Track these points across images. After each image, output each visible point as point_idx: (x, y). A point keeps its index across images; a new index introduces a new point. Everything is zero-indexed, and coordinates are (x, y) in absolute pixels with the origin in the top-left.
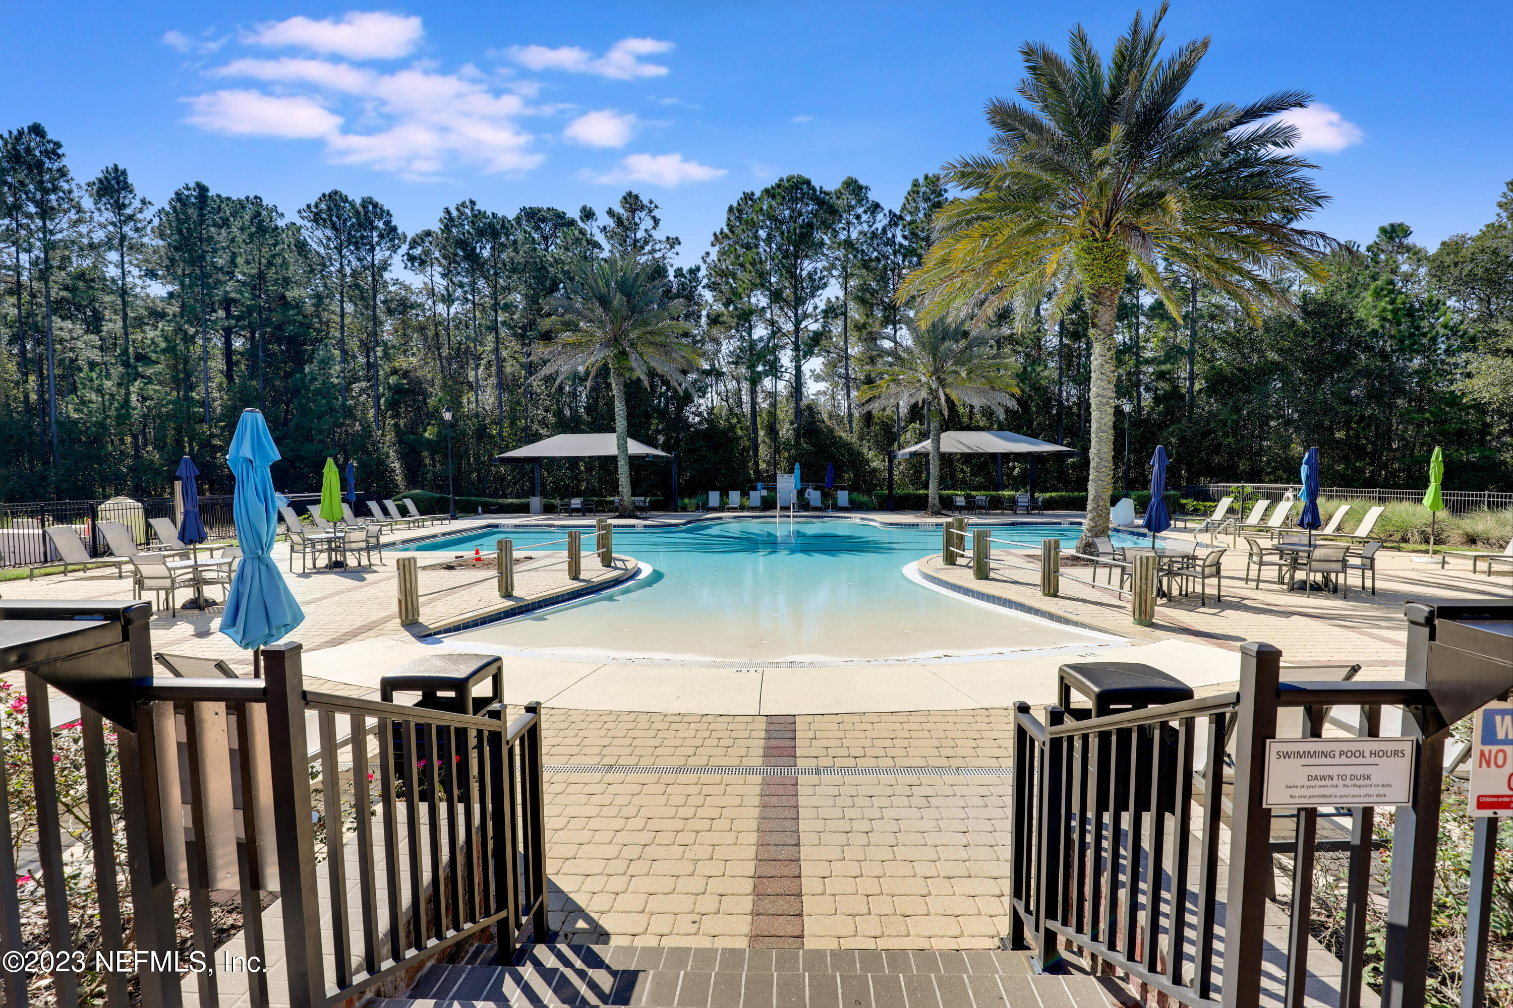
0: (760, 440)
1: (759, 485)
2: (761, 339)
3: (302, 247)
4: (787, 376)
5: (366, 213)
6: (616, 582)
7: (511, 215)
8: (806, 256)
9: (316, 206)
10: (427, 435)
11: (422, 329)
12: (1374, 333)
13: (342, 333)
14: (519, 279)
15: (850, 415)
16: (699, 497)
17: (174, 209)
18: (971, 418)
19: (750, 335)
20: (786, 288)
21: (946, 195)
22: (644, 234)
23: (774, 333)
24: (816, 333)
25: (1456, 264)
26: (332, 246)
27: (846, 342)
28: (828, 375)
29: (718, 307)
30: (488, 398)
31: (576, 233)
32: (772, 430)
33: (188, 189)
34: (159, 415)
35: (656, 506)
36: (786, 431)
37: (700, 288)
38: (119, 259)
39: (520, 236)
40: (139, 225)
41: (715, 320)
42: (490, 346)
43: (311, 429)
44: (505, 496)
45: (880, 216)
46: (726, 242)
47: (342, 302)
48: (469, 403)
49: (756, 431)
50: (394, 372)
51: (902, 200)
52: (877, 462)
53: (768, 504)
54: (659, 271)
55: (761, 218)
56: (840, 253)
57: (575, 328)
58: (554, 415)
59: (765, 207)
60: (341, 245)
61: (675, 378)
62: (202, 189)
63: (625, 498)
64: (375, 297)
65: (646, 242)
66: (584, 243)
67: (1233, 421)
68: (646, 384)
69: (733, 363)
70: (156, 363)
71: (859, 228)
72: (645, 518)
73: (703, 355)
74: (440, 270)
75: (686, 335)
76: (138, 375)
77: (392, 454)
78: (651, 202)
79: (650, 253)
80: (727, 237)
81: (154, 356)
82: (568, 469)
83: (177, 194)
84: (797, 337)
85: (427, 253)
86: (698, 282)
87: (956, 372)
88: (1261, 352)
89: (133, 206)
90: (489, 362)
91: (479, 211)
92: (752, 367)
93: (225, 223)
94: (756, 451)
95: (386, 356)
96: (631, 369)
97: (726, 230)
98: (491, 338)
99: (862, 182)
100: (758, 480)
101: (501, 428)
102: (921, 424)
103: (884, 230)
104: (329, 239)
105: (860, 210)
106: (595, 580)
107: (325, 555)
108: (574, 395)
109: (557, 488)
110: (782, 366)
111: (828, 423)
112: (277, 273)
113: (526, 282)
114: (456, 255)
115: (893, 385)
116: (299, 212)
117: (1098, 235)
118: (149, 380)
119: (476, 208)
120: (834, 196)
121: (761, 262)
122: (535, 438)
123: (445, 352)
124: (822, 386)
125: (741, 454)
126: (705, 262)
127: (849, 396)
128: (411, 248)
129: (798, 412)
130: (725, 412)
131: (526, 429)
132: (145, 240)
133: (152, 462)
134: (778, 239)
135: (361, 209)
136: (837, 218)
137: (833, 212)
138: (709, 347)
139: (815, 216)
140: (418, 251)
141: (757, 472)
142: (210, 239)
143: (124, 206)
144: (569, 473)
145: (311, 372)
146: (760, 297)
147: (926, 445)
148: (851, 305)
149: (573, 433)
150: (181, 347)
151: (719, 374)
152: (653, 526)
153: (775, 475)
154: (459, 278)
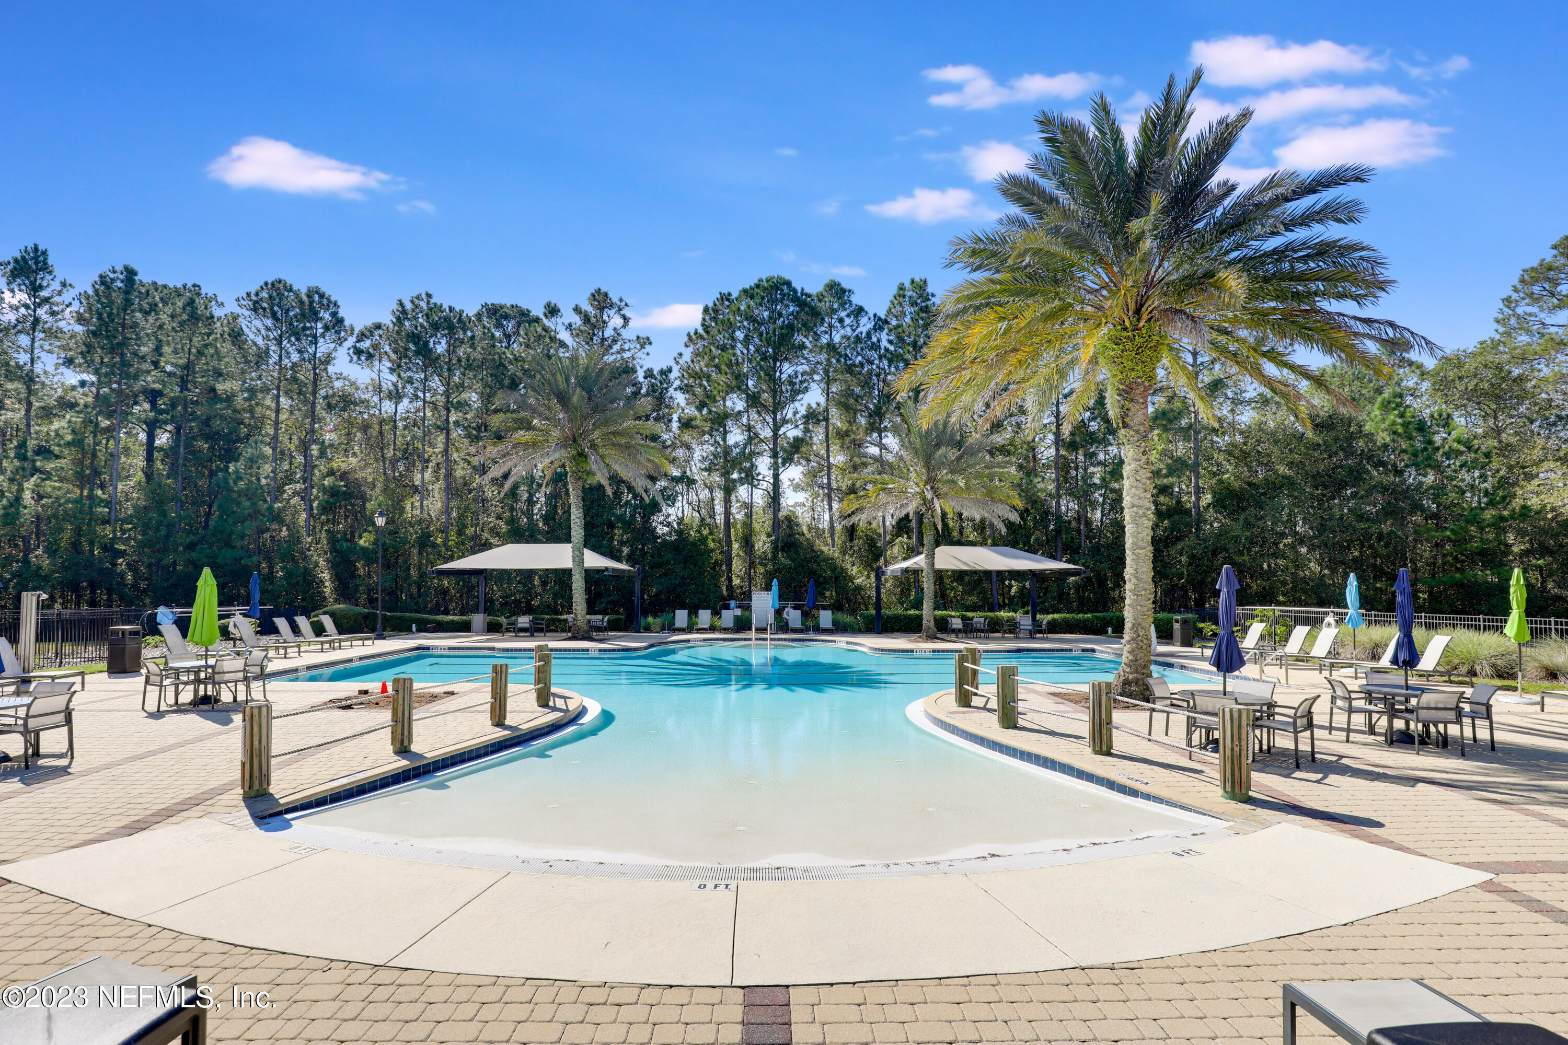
0: (734, 553)
1: (732, 603)
2: (736, 445)
3: (236, 336)
4: (764, 485)
5: (311, 303)
6: (554, 728)
7: (471, 311)
8: (786, 359)
9: (257, 294)
10: (362, 542)
11: (365, 427)
12: (1385, 446)
13: (276, 430)
14: (475, 376)
15: (832, 528)
16: (664, 615)
17: (96, 292)
18: (961, 532)
19: (724, 440)
20: (764, 392)
21: (933, 300)
22: (613, 333)
23: (750, 440)
24: (796, 439)
25: (1461, 378)
26: (272, 337)
27: (828, 451)
28: (808, 485)
29: (691, 411)
30: (435, 504)
31: (539, 330)
32: (747, 542)
33: (114, 272)
34: (55, 516)
35: (614, 626)
36: (762, 544)
37: (671, 390)
38: (29, 343)
39: (478, 331)
40: (55, 308)
41: (687, 424)
42: (440, 447)
43: (232, 533)
44: (446, 612)
45: (864, 320)
46: (700, 343)
47: (278, 396)
48: (411, 508)
49: (729, 543)
50: (331, 473)
51: (888, 304)
52: (861, 577)
53: (742, 625)
54: (628, 370)
55: (738, 318)
56: (823, 357)
57: (529, 427)
58: (507, 523)
59: (742, 308)
60: (281, 336)
61: (640, 483)
62: (130, 273)
63: (580, 617)
64: (314, 393)
65: (615, 341)
66: (547, 340)
67: (1247, 538)
68: (609, 491)
69: (705, 470)
70: (57, 457)
71: (842, 332)
72: (601, 641)
73: (673, 461)
74: (390, 365)
75: (654, 438)
76: (36, 470)
77: (322, 562)
78: (621, 300)
79: (618, 352)
80: (701, 337)
81: (56, 450)
82: (519, 582)
83: (101, 276)
84: (775, 444)
85: (376, 347)
86: (670, 383)
87: (953, 481)
88: (1269, 466)
89: (51, 288)
90: (438, 464)
91: (435, 304)
92: (726, 474)
93: (153, 308)
94: (729, 565)
95: (322, 454)
96: (590, 473)
97: (701, 331)
98: (441, 439)
99: (845, 285)
100: (731, 597)
101: (447, 537)
102: (910, 538)
103: (869, 335)
104: (268, 329)
105: (843, 314)
106: (523, 727)
107: (191, 687)
108: (531, 502)
109: (506, 603)
110: (759, 474)
111: (808, 536)
112: (207, 364)
113: (482, 379)
114: (407, 349)
115: (883, 496)
116: (238, 300)
117: (1127, 323)
118: (48, 476)
119: (432, 301)
120: (816, 299)
121: (738, 364)
122: (486, 546)
123: (389, 453)
124: (801, 497)
125: (713, 569)
126: (677, 363)
127: (830, 508)
128: (358, 341)
129: (776, 523)
130: (697, 521)
131: (475, 538)
132: (62, 324)
133: (40, 568)
134: (757, 341)
135: (305, 298)
136: (819, 320)
137: (815, 314)
138: (680, 453)
139: (796, 318)
140: (366, 344)
141: (730, 588)
142: (135, 325)
143: (41, 287)
144: (520, 587)
145: (237, 471)
146: (737, 401)
147: (919, 561)
148: (833, 411)
149: (528, 542)
150: (90, 440)
151: (691, 482)
152: (610, 650)
153: (750, 591)
154: (409, 374)
